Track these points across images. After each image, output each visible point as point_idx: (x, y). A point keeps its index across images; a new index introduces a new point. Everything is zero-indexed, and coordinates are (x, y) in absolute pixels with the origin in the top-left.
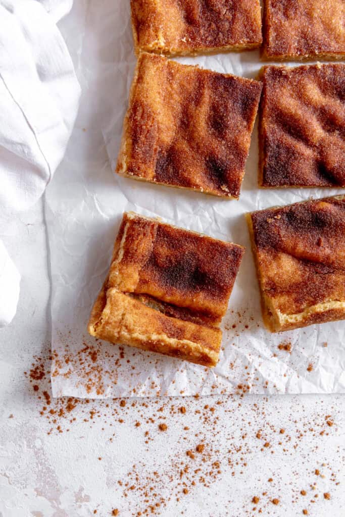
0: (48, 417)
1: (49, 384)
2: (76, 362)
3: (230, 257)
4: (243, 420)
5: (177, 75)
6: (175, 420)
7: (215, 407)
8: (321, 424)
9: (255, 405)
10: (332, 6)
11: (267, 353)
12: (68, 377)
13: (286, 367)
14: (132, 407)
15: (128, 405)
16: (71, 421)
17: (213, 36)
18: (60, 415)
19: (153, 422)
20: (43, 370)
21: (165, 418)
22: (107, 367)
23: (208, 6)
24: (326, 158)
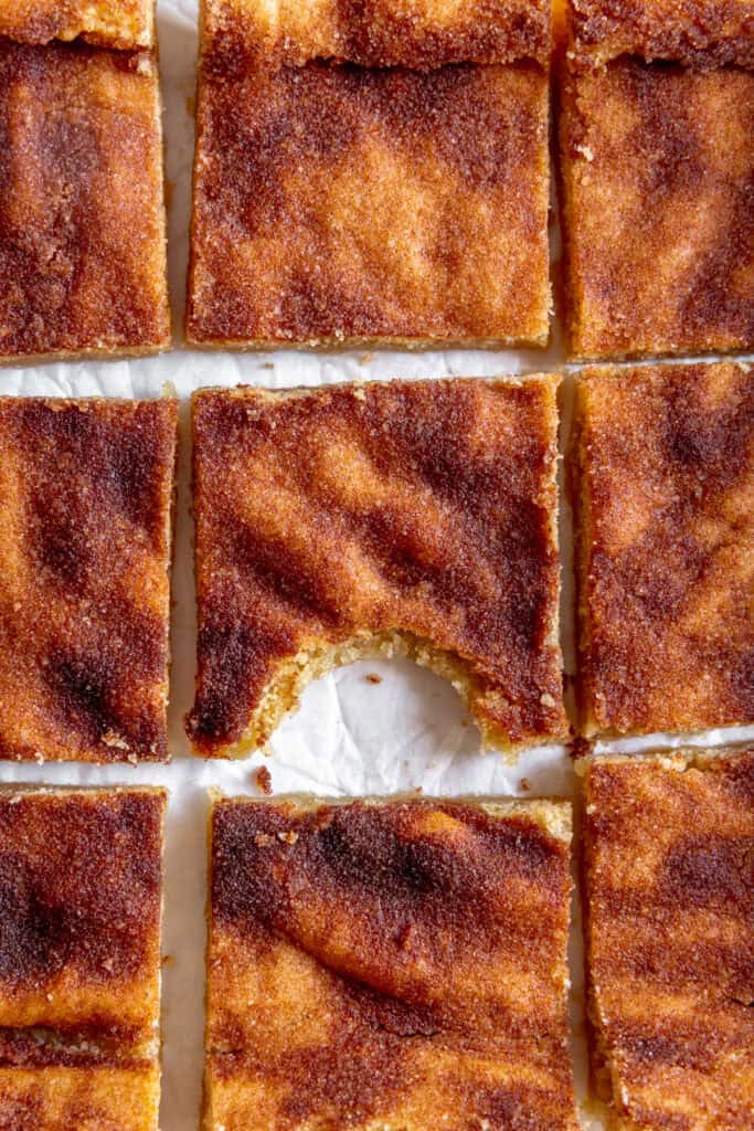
10: (387, 199)
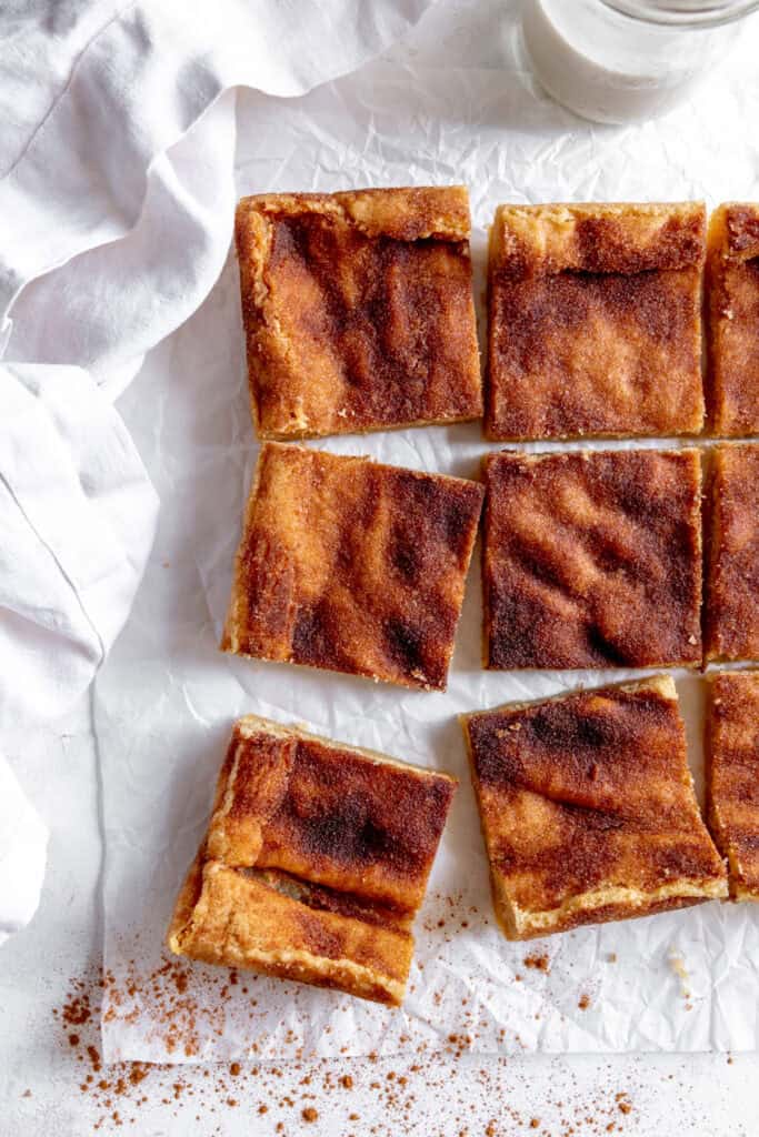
0: (95, 1095)
1: (97, 1032)
2: (147, 993)
3: (430, 800)
4: (461, 1101)
5: (331, 476)
6: (333, 1101)
7: (407, 1077)
8: (608, 1110)
9: (482, 1072)
10: (606, 351)
11: (504, 973)
12: (133, 1022)
13: (539, 1000)
14: (253, 1077)
15: (245, 1072)
16: (139, 1104)
17: (396, 405)
18: (117, 1092)
19: (291, 1104)
20: (88, 1005)
21: (313, 1097)
22: (205, 1003)
23: (385, 354)
24: (602, 620)
